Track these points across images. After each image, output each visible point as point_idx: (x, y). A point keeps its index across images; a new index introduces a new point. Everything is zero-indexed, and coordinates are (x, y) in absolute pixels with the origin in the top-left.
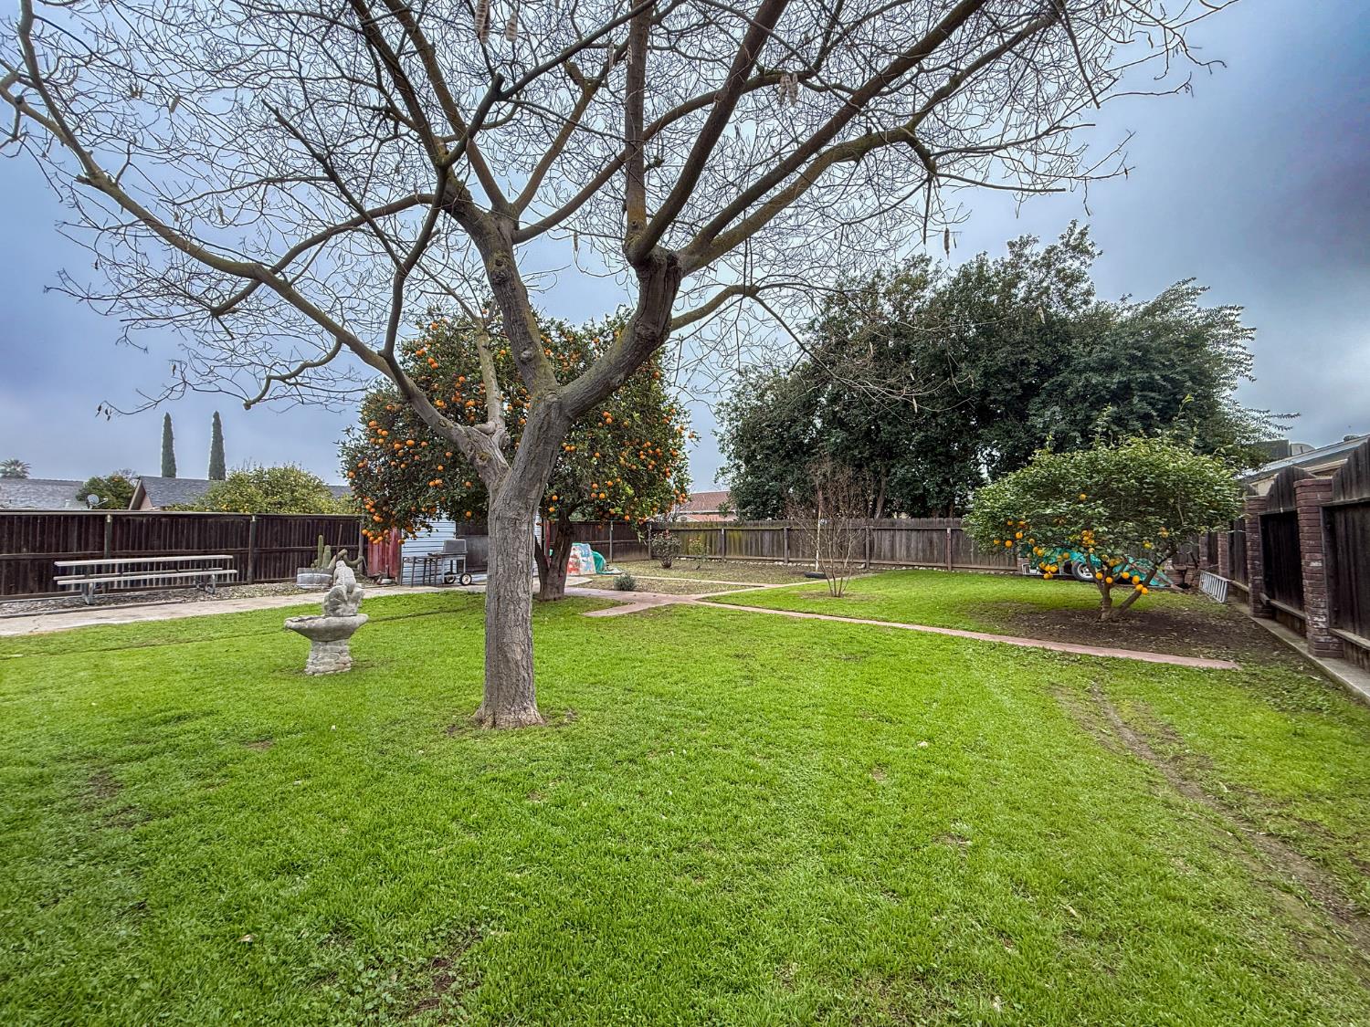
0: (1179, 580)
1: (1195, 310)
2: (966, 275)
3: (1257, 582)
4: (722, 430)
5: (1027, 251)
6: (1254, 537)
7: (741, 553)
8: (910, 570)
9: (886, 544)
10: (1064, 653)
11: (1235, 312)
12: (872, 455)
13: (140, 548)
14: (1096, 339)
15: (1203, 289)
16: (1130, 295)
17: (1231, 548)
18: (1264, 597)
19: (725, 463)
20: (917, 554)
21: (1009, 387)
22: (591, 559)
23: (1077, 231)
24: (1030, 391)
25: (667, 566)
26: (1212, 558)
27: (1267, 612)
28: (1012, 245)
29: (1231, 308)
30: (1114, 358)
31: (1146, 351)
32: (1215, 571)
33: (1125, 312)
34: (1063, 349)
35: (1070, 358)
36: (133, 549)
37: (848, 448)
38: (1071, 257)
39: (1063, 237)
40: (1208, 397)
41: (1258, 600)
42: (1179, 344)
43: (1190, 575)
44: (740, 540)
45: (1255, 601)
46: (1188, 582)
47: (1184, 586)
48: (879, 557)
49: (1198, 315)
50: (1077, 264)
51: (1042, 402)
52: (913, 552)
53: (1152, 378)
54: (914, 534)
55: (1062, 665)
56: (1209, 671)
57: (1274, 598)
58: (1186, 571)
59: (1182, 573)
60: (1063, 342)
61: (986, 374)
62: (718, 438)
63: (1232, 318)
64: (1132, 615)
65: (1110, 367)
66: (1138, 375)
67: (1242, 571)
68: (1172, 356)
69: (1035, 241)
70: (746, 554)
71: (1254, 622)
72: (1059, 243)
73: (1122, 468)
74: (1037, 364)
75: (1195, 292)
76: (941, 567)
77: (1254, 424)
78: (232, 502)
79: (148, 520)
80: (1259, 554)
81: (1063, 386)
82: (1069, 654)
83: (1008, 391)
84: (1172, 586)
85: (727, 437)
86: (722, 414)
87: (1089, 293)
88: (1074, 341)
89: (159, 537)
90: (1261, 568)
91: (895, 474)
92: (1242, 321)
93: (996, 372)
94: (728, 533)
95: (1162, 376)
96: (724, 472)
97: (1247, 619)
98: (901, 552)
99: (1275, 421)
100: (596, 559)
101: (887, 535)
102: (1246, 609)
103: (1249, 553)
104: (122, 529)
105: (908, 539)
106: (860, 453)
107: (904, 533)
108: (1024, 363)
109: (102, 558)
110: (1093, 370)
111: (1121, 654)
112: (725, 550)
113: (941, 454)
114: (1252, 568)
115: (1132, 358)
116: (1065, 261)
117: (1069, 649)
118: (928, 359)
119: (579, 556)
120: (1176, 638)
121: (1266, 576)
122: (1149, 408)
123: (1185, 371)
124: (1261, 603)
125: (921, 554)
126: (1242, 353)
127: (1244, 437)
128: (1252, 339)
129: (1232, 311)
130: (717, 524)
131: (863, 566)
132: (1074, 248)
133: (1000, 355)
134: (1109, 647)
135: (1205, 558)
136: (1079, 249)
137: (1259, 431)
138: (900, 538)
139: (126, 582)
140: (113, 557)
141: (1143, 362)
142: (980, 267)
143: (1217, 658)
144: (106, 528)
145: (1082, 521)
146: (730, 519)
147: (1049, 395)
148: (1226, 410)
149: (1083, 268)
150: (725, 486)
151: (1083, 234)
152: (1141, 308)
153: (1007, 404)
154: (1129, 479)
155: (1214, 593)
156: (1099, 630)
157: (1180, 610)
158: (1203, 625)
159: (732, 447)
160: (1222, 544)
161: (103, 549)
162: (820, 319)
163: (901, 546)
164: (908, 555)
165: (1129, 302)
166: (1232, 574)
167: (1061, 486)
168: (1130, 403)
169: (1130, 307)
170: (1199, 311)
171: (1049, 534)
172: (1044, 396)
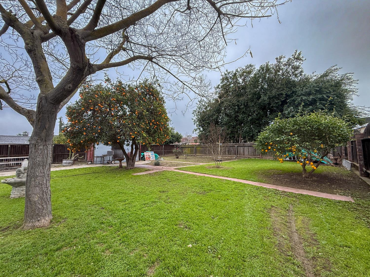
0: (335, 162)
1: (337, 75)
2: (262, 68)
3: (361, 164)
4: (195, 118)
5: (282, 60)
6: (359, 148)
7: (200, 154)
8: (249, 159)
9: (242, 151)
10: (283, 192)
11: (351, 75)
12: (237, 124)
13: (19, 154)
14: (304, 86)
15: (340, 68)
16: (315, 72)
17: (352, 151)
18: (364, 169)
19: (196, 128)
20: (251, 154)
21: (277, 102)
22: (154, 156)
23: (297, 53)
24: (284, 102)
25: (177, 158)
26: (346, 155)
27: (366, 175)
28: (277, 59)
29: (349, 73)
30: (310, 91)
31: (321, 88)
32: (347, 159)
33: (314, 77)
34: (294, 89)
35: (296, 92)
36: (17, 154)
37: (230, 122)
38: (296, 62)
39: (293, 55)
40: (343, 102)
41: (362, 170)
42: (332, 86)
43: (339, 160)
44: (200, 150)
45: (361, 171)
46: (338, 163)
47: (336, 164)
48: (240, 155)
49: (338, 76)
50: (298, 63)
51: (288, 106)
52: (250, 153)
53: (323, 97)
54: (250, 148)
55: (281, 197)
56: (339, 202)
57: (368, 169)
58: (337, 159)
59: (336, 160)
60: (294, 87)
61: (269, 98)
62: (193, 120)
63: (350, 77)
64: (314, 175)
65: (309, 94)
66: (318, 96)
67: (356, 160)
68: (330, 89)
69: (284, 57)
70: (202, 154)
71: (361, 178)
72: (292, 57)
73: (305, 123)
74: (285, 94)
75: (337, 69)
76: (258, 158)
77: (359, 111)
78: (58, 141)
79: (22, 146)
80: (362, 153)
81: (294, 101)
82: (285, 192)
83: (277, 103)
84: (332, 164)
85: (196, 120)
86: (194, 114)
87: (302, 72)
88: (297, 87)
89: (25, 151)
90: (363, 158)
91: (243, 129)
92: (354, 78)
93: (273, 97)
94: (197, 148)
95: (327, 96)
96: (196, 130)
97: (358, 177)
98: (246, 153)
99: (367, 109)
100: (156, 156)
101: (242, 148)
102: (358, 173)
103: (358, 153)
104: (14, 149)
105: (248, 149)
106: (233, 124)
107: (247, 147)
108: (282, 94)
109: (7, 157)
110: (303, 95)
111: (305, 192)
112: (196, 153)
113: (257, 123)
114: (359, 159)
115: (316, 91)
116: (294, 63)
117: (286, 190)
118: (251, 94)
119: (150, 155)
120: (329, 185)
121: (364, 162)
122: (323, 106)
123: (334, 94)
124: (363, 171)
125: (252, 154)
126: (354, 88)
127: (356, 115)
128: (358, 83)
129: (350, 75)
130: (194, 145)
131: (235, 157)
132: (297, 58)
133: (274, 92)
134: (302, 189)
135: (344, 155)
136: (298, 59)
137: (361, 112)
138: (246, 149)
139: (14, 164)
140: (11, 157)
141: (320, 91)
142: (267, 66)
143: (344, 195)
144: (9, 148)
145: (290, 142)
146: (198, 144)
147: (290, 104)
148: (350, 106)
149: (300, 64)
150: (196, 135)
151: (299, 54)
152: (320, 76)
153: (277, 107)
154: (307, 127)
155: (347, 167)
156: (300, 181)
157: (333, 173)
158: (340, 179)
159: (198, 123)
160: (349, 150)
161: (7, 155)
162: (221, 85)
163: (246, 151)
164: (249, 154)
165: (315, 74)
166: (353, 160)
167: (283, 130)
168: (316, 105)
169: (315, 76)
170: (339, 75)
171: (279, 147)
172: (288, 104)
